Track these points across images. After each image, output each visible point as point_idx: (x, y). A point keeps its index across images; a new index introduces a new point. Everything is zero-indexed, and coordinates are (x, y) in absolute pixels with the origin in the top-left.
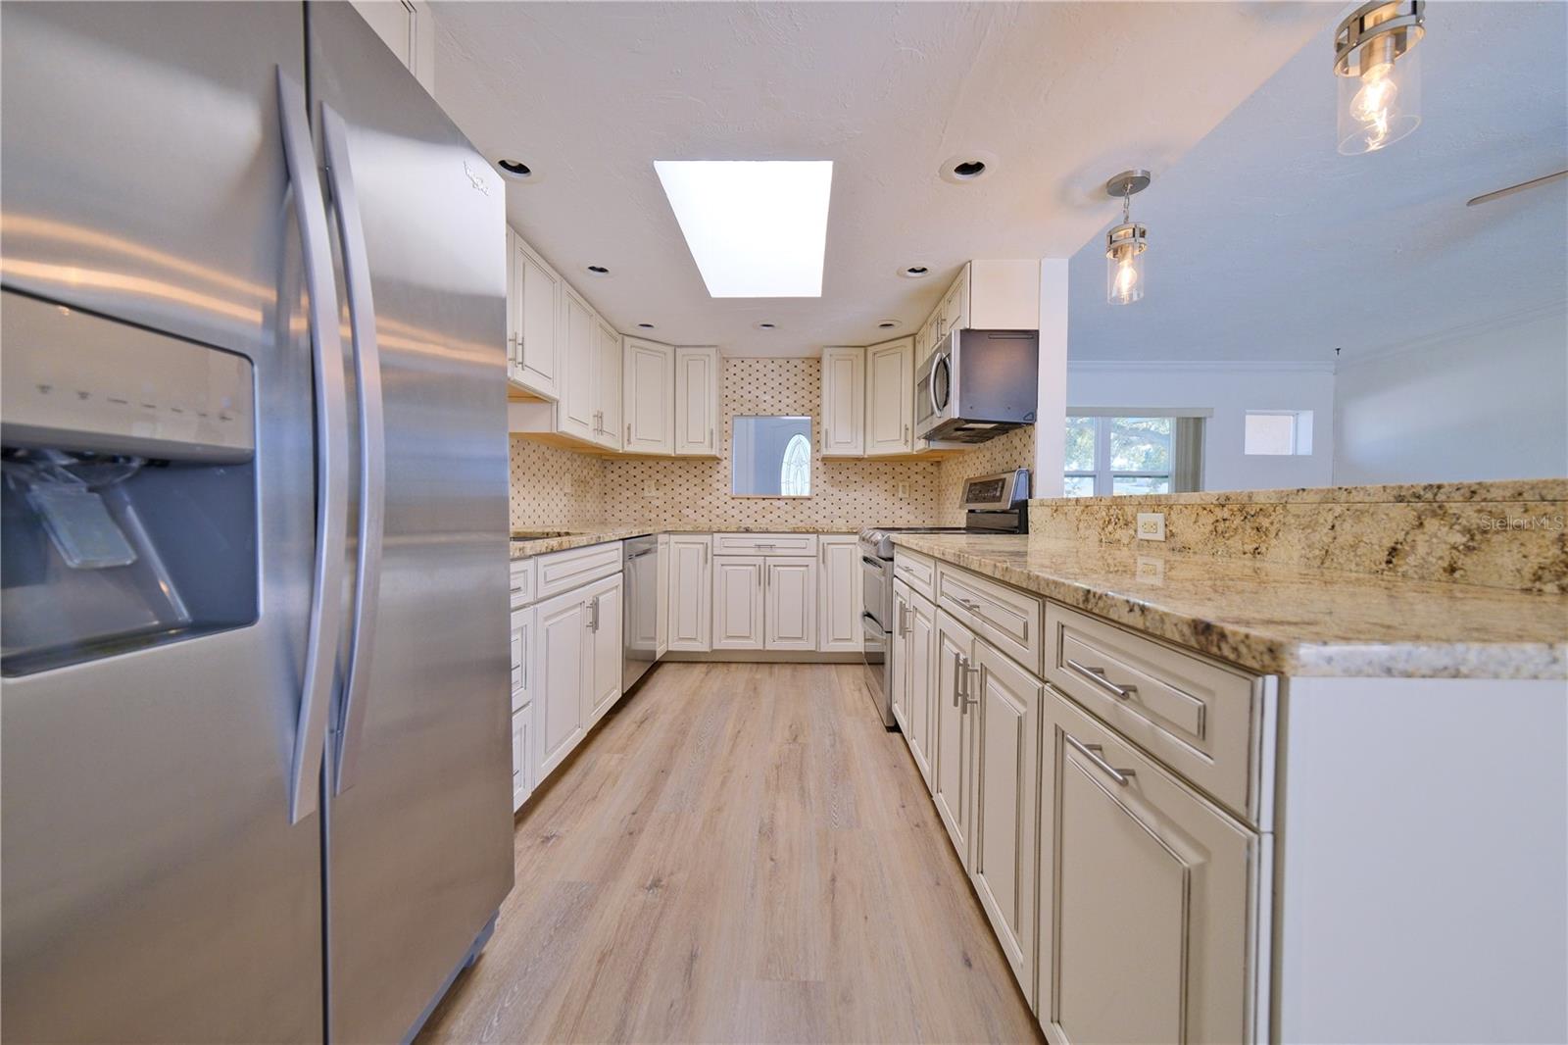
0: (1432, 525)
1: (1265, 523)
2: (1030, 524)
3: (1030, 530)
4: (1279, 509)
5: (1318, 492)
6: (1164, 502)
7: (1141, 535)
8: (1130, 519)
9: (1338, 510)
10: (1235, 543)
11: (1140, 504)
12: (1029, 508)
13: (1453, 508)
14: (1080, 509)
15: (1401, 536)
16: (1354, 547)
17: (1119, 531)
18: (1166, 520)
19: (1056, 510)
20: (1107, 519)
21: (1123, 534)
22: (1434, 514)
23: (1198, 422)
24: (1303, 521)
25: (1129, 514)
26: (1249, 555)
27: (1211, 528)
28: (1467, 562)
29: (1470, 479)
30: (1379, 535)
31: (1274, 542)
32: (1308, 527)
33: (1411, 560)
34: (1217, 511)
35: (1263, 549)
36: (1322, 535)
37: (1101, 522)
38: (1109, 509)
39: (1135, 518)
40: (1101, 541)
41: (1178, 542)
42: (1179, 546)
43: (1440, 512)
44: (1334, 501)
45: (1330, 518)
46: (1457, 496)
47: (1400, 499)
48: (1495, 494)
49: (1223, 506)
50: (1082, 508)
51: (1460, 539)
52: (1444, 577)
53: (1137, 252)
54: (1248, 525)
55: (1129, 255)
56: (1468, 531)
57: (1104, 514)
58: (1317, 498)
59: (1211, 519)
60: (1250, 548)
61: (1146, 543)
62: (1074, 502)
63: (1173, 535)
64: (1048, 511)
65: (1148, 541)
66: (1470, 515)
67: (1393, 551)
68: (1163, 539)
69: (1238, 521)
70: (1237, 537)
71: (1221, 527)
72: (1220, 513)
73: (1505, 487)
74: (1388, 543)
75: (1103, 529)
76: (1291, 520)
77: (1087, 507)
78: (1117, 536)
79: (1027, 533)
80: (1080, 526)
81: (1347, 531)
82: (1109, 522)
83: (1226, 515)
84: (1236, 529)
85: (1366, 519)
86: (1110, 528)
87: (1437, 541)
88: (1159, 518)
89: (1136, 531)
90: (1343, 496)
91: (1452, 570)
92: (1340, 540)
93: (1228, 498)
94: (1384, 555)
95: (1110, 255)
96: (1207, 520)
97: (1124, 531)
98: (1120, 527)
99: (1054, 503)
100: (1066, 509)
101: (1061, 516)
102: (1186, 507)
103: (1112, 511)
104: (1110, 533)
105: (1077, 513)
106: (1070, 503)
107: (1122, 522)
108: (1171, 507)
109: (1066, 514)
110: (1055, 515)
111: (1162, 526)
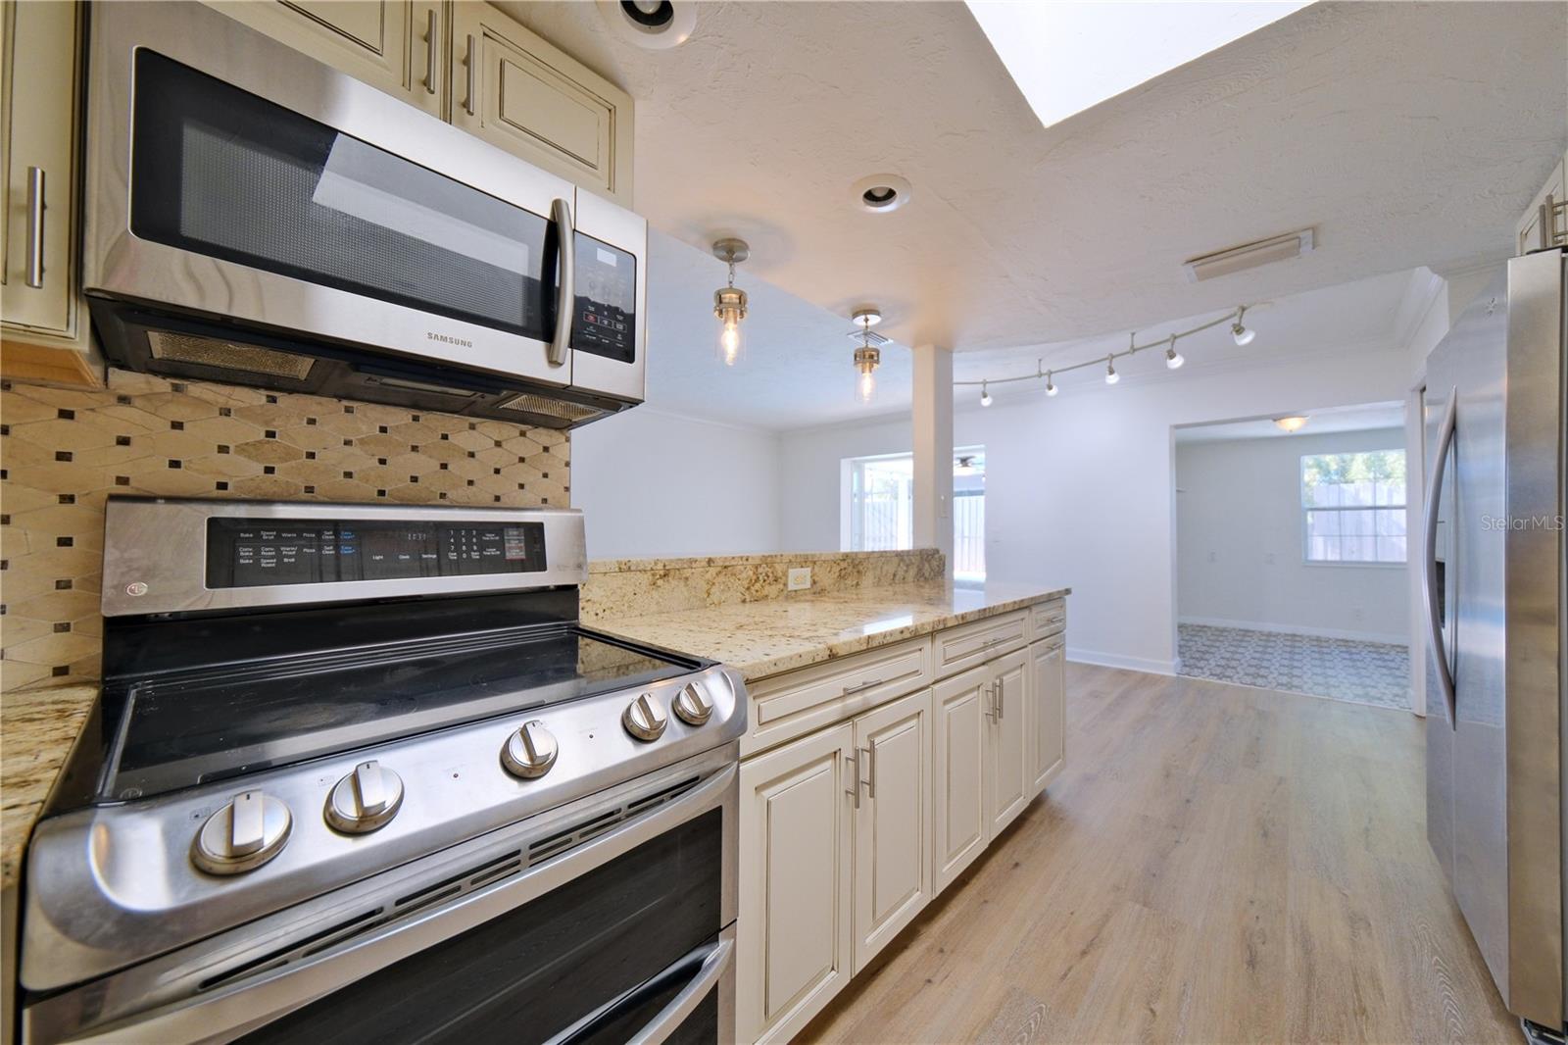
0: (901, 564)
1: (861, 568)
4: (867, 561)
6: (810, 559)
7: (791, 586)
8: (780, 574)
9: (883, 560)
10: (850, 581)
11: (790, 561)
13: (905, 558)
14: (713, 571)
17: (767, 587)
18: (812, 572)
19: (665, 576)
20: (754, 577)
24: (874, 566)
27: (837, 574)
30: (890, 569)
33: (898, 577)
34: (841, 563)
36: (878, 572)
37: (745, 582)
38: (757, 568)
39: (785, 574)
40: (742, 601)
41: (818, 587)
43: (902, 560)
49: (845, 560)
50: (719, 569)
54: (855, 570)
56: (906, 566)
57: (751, 573)
59: (839, 568)
60: (854, 583)
61: (793, 593)
62: (704, 564)
63: (815, 582)
64: (646, 578)
65: (796, 591)
66: (908, 561)
68: (807, 587)
69: (850, 568)
70: (850, 577)
71: (843, 572)
72: (843, 565)
74: (893, 572)
75: (748, 588)
76: (870, 566)
77: (725, 567)
78: (765, 592)
80: (713, 590)
81: (885, 568)
82: (757, 580)
83: (846, 565)
84: (850, 573)
86: (758, 586)
87: (901, 570)
88: (807, 571)
89: (785, 585)
91: (904, 579)
96: (836, 569)
97: (773, 587)
98: (769, 584)
99: (660, 566)
100: (687, 573)
101: (674, 583)
102: (824, 561)
103: (760, 570)
104: (757, 591)
105: (708, 576)
106: (694, 565)
107: (771, 579)
108: (815, 563)
109: (687, 579)
110: (660, 582)
111: (809, 577)
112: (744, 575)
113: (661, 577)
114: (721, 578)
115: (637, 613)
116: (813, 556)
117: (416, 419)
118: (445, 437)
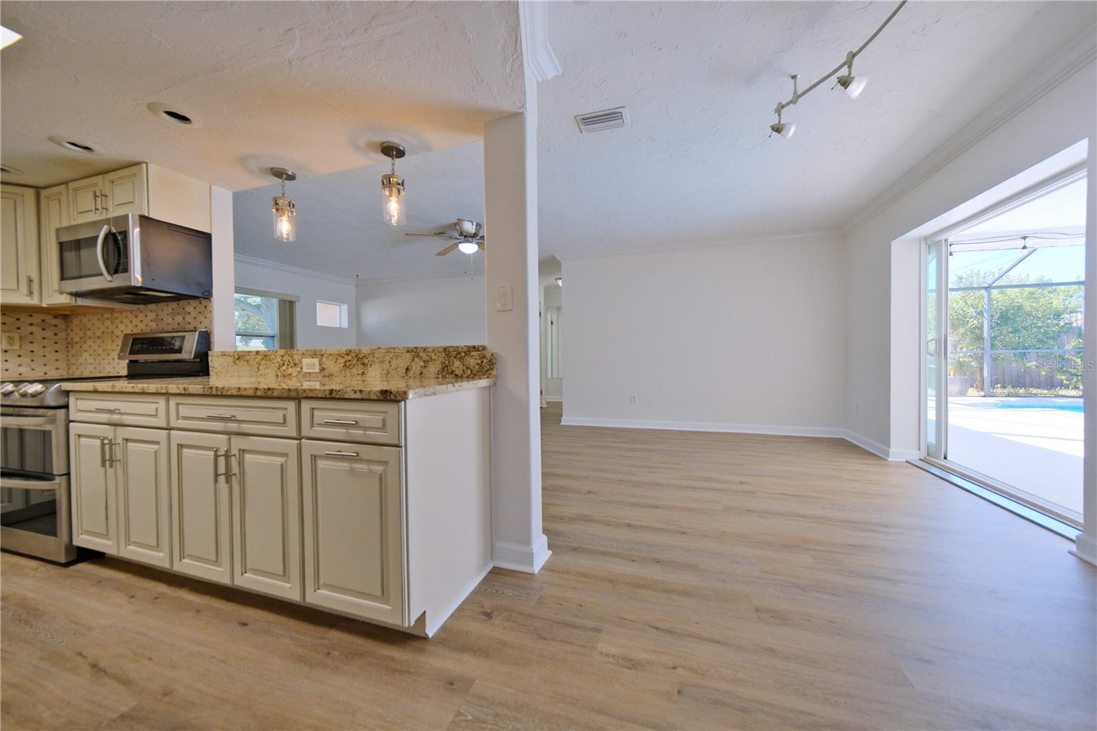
0: (416, 359)
1: (366, 361)
2: (210, 369)
3: (211, 373)
4: (371, 356)
5: (384, 349)
6: (318, 352)
7: (305, 370)
8: (297, 362)
9: (391, 355)
10: (354, 371)
11: (304, 354)
12: (210, 359)
13: (421, 354)
14: (259, 358)
15: (408, 364)
16: (396, 369)
18: (320, 361)
19: (238, 359)
20: (282, 363)
21: (293, 371)
22: (417, 357)
23: (291, 303)
24: (380, 360)
25: (297, 359)
26: (360, 376)
27: (343, 364)
28: (424, 371)
29: (424, 345)
30: (403, 363)
31: (370, 369)
32: (382, 362)
33: (412, 372)
34: (346, 356)
35: (366, 372)
36: (386, 365)
37: (277, 365)
38: (283, 357)
39: (301, 362)
40: (277, 375)
41: (326, 373)
42: (327, 374)
43: (418, 356)
44: (390, 352)
45: (389, 358)
46: (422, 351)
47: (408, 351)
48: (430, 350)
49: (349, 354)
50: (262, 357)
51: (422, 364)
52: (419, 376)
53: (290, 215)
54: (359, 363)
55: (286, 215)
56: (424, 361)
57: (279, 360)
58: (384, 351)
59: (343, 360)
60: (360, 372)
61: (308, 375)
62: (254, 353)
63: (323, 369)
64: (231, 359)
65: (309, 373)
66: (425, 357)
67: (407, 369)
68: (318, 371)
69: (355, 361)
70: (355, 368)
71: (348, 364)
72: (348, 358)
73: (430, 348)
74: (406, 367)
75: (279, 369)
76: (375, 360)
77: (266, 356)
78: (289, 372)
79: (208, 374)
80: (260, 368)
81: (394, 363)
82: (284, 364)
83: (350, 358)
84: (354, 365)
85: (400, 359)
86: (284, 368)
87: (417, 365)
88: (316, 361)
89: (302, 368)
90: (392, 350)
91: (421, 374)
92: (392, 367)
93: (351, 351)
94: (404, 371)
95: (274, 210)
96: (341, 361)
97: (294, 369)
98: (291, 367)
99: (236, 354)
100: (247, 358)
101: (243, 362)
102: (330, 355)
103: (285, 358)
104: (284, 371)
105: (257, 360)
106: (251, 354)
107: (292, 364)
108: (322, 355)
109: (248, 361)
110: (237, 362)
111: (317, 365)
112: (275, 361)
113: (237, 359)
114: (263, 362)
115: (229, 375)
116: (320, 351)
117: (178, 304)
118: (184, 309)
